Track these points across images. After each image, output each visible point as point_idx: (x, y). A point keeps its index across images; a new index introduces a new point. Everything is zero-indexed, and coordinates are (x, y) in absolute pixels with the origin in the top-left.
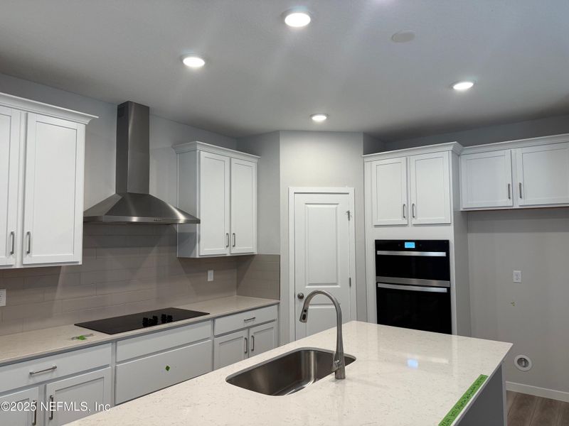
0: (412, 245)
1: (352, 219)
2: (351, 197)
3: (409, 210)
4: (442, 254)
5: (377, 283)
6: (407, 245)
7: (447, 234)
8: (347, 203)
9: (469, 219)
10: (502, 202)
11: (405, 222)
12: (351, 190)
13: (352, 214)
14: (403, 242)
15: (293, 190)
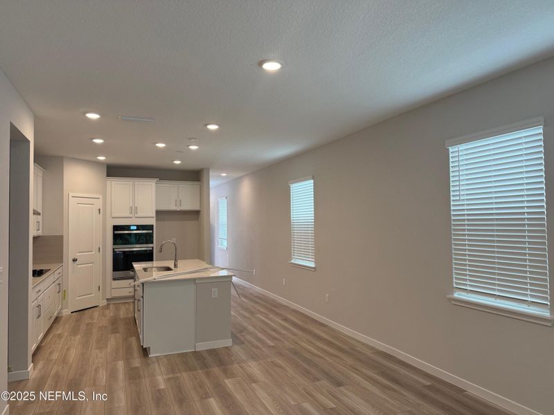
0: (135, 228)
1: (101, 213)
2: (101, 200)
3: (134, 210)
4: (151, 231)
5: (114, 249)
6: (132, 228)
7: (152, 222)
8: (99, 204)
9: (160, 214)
10: (173, 207)
11: (131, 216)
12: (101, 197)
13: (101, 211)
14: (130, 226)
15: (71, 195)
